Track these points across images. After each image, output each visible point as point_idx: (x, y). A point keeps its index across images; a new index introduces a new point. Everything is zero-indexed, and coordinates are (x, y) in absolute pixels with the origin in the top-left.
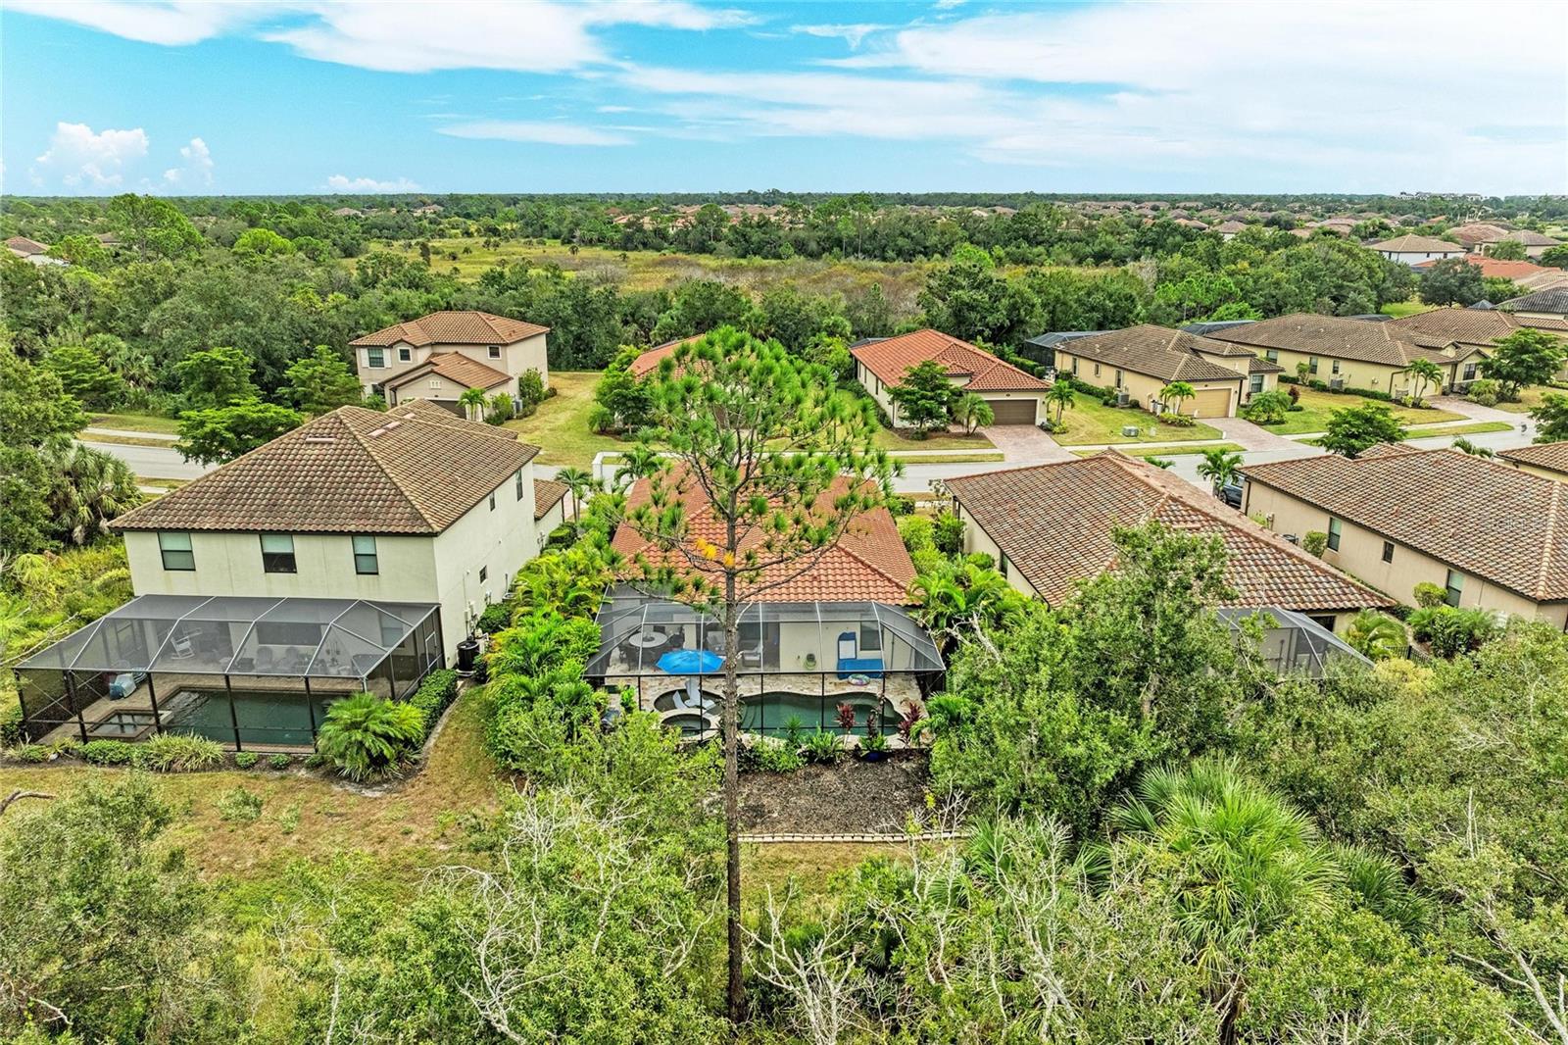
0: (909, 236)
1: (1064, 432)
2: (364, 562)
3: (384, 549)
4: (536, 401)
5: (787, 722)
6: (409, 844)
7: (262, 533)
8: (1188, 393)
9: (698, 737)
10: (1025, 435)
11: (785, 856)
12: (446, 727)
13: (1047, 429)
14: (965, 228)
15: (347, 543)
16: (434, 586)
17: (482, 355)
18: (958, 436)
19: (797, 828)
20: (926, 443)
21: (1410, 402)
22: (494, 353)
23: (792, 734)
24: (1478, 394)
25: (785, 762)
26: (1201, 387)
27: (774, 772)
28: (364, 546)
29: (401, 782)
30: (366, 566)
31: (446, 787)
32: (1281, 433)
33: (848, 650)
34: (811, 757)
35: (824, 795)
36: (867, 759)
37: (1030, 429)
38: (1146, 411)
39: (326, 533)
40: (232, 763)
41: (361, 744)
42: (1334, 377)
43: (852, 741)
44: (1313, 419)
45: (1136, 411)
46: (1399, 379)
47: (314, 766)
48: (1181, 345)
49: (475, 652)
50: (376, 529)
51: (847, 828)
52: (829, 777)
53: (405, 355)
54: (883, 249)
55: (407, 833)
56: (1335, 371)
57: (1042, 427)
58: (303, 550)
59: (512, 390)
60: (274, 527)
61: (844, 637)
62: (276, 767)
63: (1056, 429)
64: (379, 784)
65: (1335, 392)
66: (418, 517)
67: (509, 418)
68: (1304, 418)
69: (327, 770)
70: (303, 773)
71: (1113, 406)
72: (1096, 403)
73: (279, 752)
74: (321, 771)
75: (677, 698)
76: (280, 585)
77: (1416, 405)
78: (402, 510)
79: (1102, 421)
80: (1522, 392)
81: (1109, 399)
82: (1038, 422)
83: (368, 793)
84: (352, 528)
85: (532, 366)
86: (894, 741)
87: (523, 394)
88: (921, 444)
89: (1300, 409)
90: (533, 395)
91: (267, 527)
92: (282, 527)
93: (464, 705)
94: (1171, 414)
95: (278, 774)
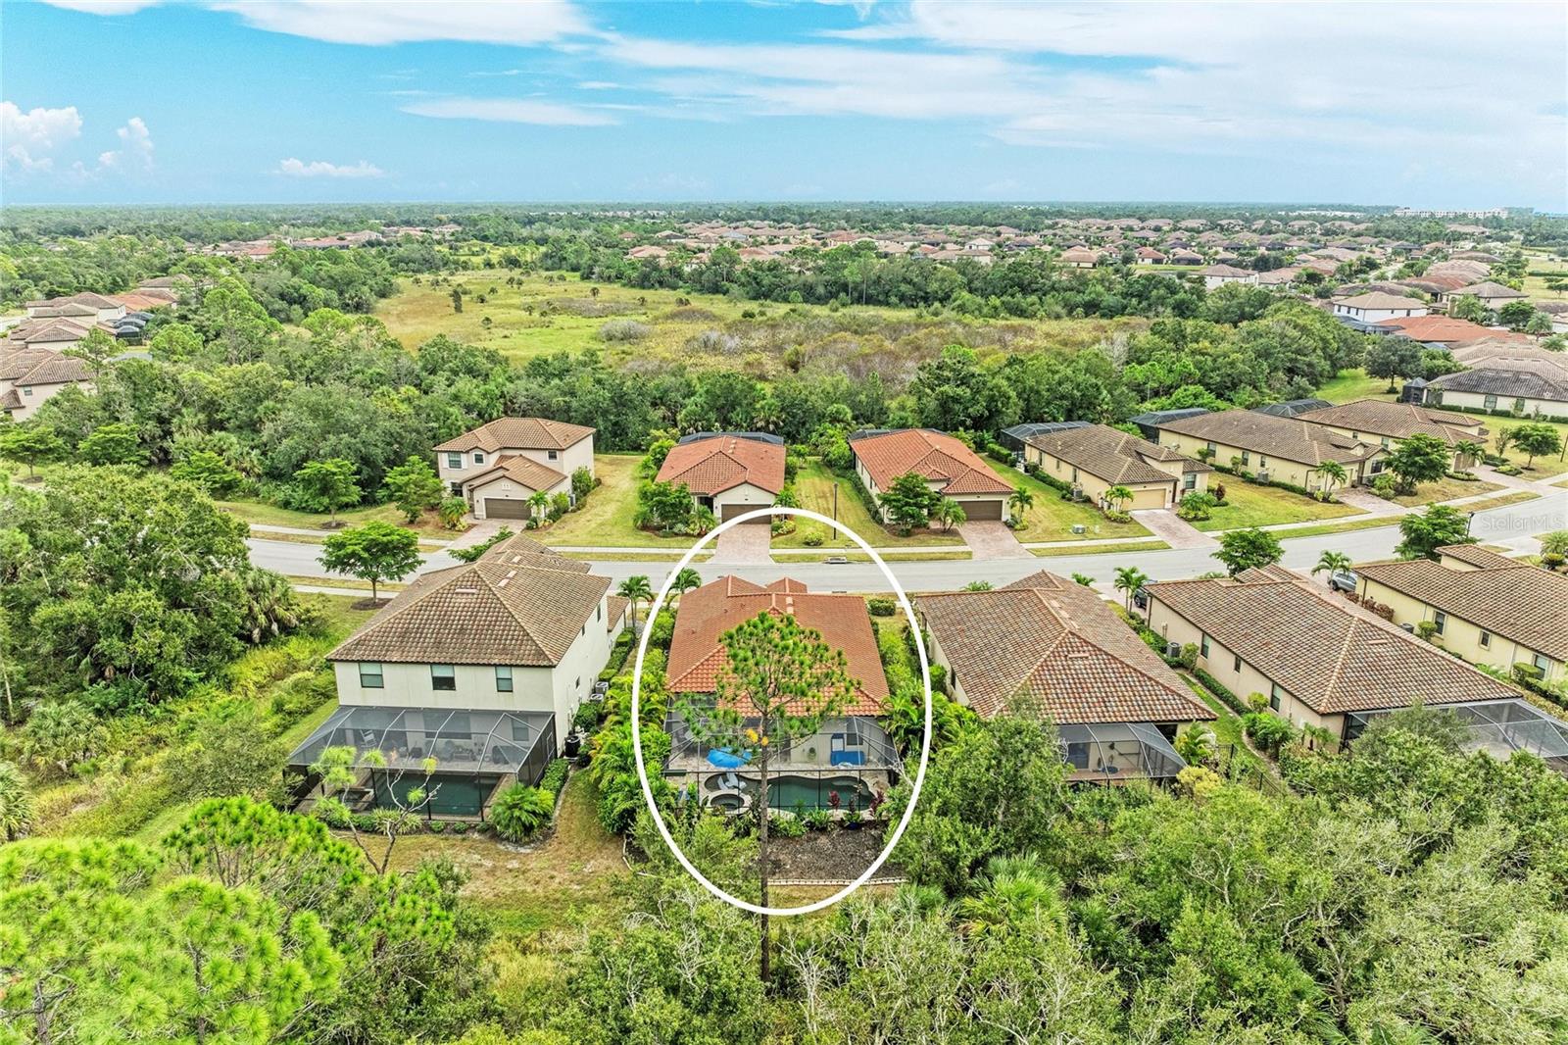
0: (910, 282)
1: (1024, 528)
2: (504, 685)
3: (517, 675)
4: (585, 493)
5: (796, 802)
6: (554, 885)
7: (432, 664)
8: (1128, 495)
9: (736, 812)
10: (993, 531)
11: (794, 894)
12: (565, 802)
13: (1010, 526)
14: (964, 274)
15: (492, 670)
16: (550, 699)
17: (542, 458)
18: (936, 532)
19: (801, 876)
20: (910, 540)
21: (1320, 496)
22: (553, 456)
23: (799, 811)
24: (1380, 489)
25: (793, 830)
26: (1141, 488)
27: (786, 837)
28: (504, 673)
29: (542, 842)
30: (505, 687)
31: (572, 846)
32: (1204, 529)
33: (838, 745)
34: (811, 826)
35: (818, 852)
36: (848, 827)
37: (998, 525)
38: (1095, 506)
39: (478, 665)
40: (427, 828)
41: (519, 818)
42: (1260, 470)
43: (839, 814)
44: (1234, 515)
45: (1087, 507)
46: (1313, 476)
47: (482, 831)
48: (1126, 450)
49: (578, 744)
50: (513, 662)
51: (834, 876)
52: (823, 840)
53: (479, 459)
54: (887, 294)
55: (552, 877)
56: (1263, 465)
57: (1006, 523)
58: (460, 675)
59: (566, 487)
60: (442, 660)
61: (836, 736)
62: (458, 832)
63: (1018, 527)
64: (528, 843)
65: (1261, 484)
66: (540, 653)
67: (565, 512)
68: (1226, 514)
69: (491, 832)
70: (476, 836)
71: (1069, 500)
72: (1055, 496)
73: (457, 820)
74: (488, 834)
75: (720, 781)
76: (443, 700)
77: (1326, 500)
78: (529, 648)
79: (1058, 516)
80: (1419, 486)
81: (1067, 493)
82: (1004, 519)
83: (522, 850)
84: (496, 661)
85: (582, 464)
86: (866, 815)
87: (575, 489)
88: (906, 541)
89: (1226, 504)
90: (584, 487)
91: (436, 660)
92: (448, 660)
93: (574, 784)
94: (1115, 511)
95: (460, 836)
